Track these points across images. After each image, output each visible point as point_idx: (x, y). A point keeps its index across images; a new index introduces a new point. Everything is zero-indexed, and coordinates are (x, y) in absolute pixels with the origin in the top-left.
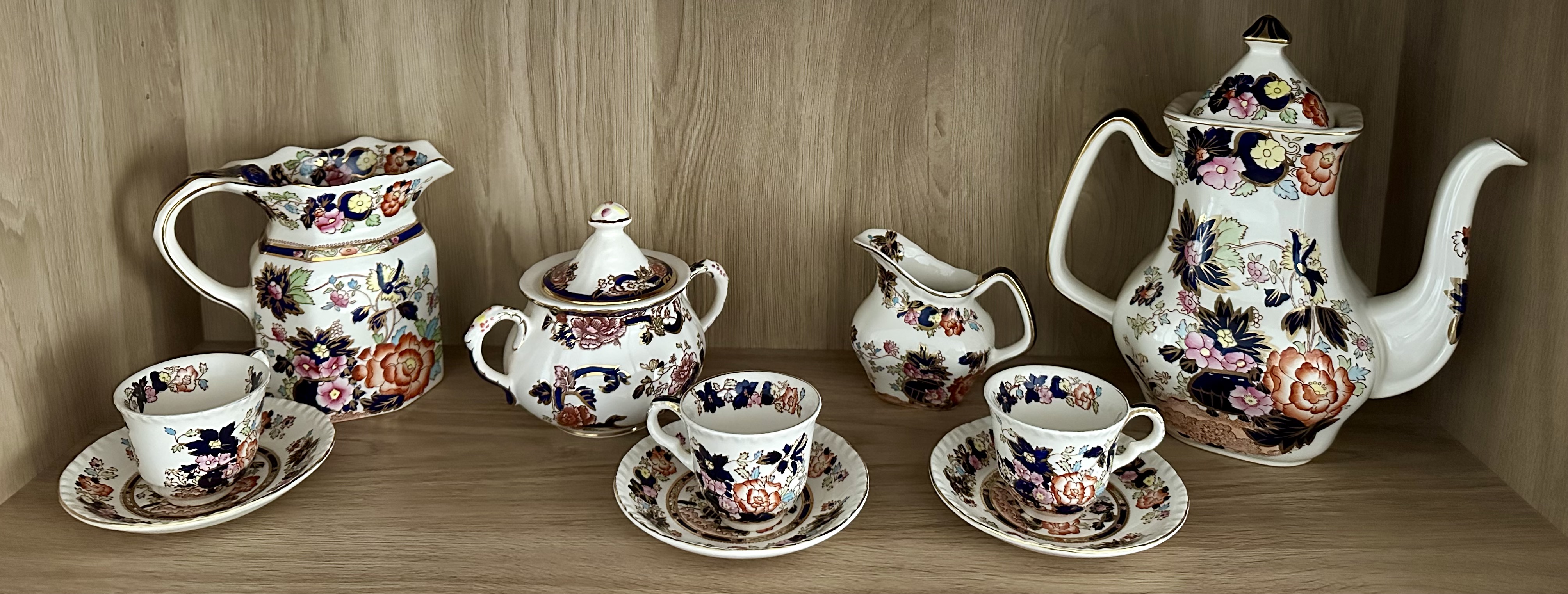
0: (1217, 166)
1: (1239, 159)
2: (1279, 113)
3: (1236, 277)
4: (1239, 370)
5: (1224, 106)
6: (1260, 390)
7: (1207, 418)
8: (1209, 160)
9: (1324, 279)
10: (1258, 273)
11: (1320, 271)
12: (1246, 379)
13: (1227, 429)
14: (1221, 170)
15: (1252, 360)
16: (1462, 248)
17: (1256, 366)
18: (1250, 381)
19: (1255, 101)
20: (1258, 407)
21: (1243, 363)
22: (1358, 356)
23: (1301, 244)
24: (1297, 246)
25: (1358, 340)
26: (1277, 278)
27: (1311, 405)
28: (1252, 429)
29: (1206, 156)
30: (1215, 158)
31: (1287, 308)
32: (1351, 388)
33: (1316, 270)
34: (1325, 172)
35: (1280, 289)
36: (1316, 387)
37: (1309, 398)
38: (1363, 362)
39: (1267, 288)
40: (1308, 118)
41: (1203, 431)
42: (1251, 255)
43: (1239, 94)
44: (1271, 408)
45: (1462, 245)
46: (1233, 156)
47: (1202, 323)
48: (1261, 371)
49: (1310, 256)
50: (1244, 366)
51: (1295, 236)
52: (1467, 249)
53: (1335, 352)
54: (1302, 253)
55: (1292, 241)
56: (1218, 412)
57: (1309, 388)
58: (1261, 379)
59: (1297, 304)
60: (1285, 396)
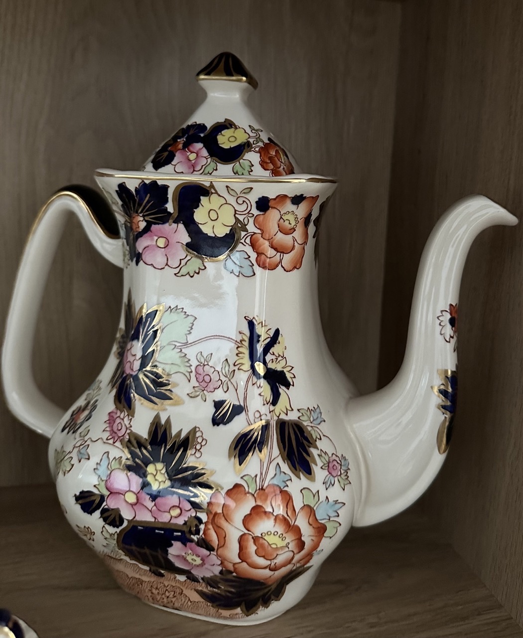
0: (156, 238)
1: (181, 226)
2: (232, 165)
3: (181, 387)
4: (174, 521)
5: (168, 160)
6: (202, 547)
7: (153, 579)
8: (147, 229)
9: (290, 380)
10: (207, 379)
11: (285, 370)
12: (183, 532)
13: (178, 591)
14: (161, 242)
15: (189, 506)
16: (449, 330)
17: (194, 515)
18: (187, 535)
19: (205, 153)
20: (204, 567)
21: (178, 511)
22: (328, 485)
23: (259, 336)
24: (253, 338)
25: (329, 463)
26: (229, 383)
27: (268, 563)
28: (205, 590)
29: (143, 225)
30: (154, 227)
31: (238, 425)
32: (321, 530)
33: (279, 369)
34: (287, 240)
35: (231, 399)
36: (271, 539)
37: (263, 554)
38: (335, 493)
39: (216, 400)
40: (265, 170)
41: (152, 593)
42: (199, 355)
43: (186, 145)
44: (220, 568)
45: (449, 326)
46: (174, 222)
47: (129, 456)
48: (200, 521)
49: (271, 351)
50: (180, 515)
51: (251, 325)
52: (455, 332)
53: (296, 485)
54: (260, 348)
55: (248, 333)
56: (163, 572)
57: (261, 541)
58: (201, 533)
59: (252, 418)
60: (232, 552)
